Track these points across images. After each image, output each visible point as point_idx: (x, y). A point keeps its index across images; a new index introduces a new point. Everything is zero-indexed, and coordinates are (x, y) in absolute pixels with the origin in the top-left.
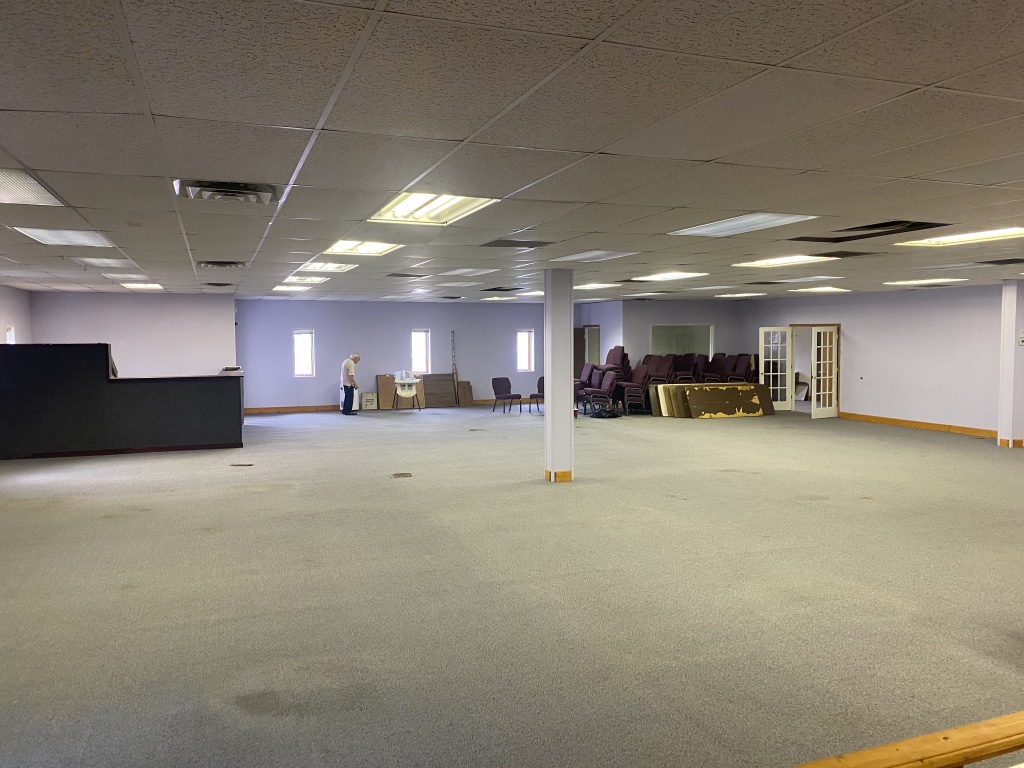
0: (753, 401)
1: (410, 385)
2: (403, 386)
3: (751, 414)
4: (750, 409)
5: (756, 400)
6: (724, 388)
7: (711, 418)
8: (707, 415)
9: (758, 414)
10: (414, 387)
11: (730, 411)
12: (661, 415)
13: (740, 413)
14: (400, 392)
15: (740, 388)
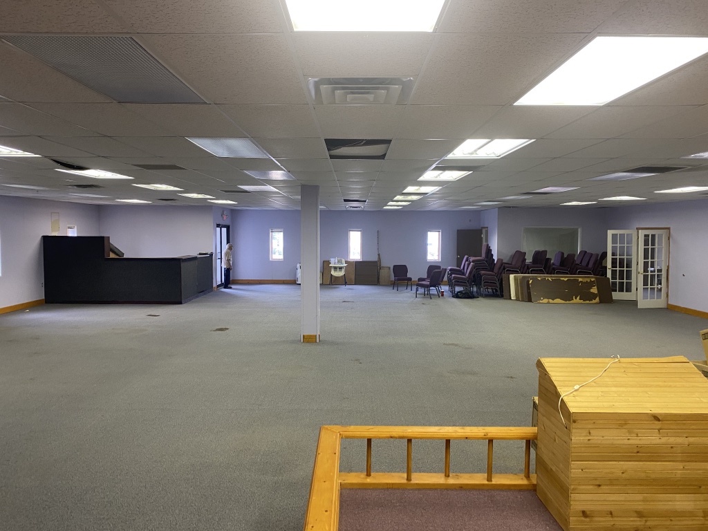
0: (592, 291)
1: (341, 268)
2: (335, 268)
3: (588, 302)
4: (587, 296)
5: (594, 290)
6: (566, 279)
7: (548, 303)
8: (546, 301)
9: (594, 301)
10: (343, 270)
11: (567, 298)
12: (510, 299)
13: (578, 300)
14: (333, 273)
15: (580, 280)
